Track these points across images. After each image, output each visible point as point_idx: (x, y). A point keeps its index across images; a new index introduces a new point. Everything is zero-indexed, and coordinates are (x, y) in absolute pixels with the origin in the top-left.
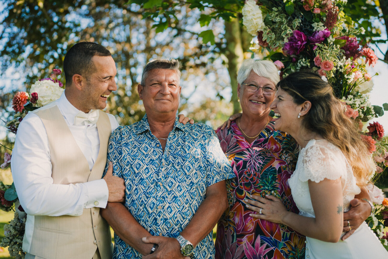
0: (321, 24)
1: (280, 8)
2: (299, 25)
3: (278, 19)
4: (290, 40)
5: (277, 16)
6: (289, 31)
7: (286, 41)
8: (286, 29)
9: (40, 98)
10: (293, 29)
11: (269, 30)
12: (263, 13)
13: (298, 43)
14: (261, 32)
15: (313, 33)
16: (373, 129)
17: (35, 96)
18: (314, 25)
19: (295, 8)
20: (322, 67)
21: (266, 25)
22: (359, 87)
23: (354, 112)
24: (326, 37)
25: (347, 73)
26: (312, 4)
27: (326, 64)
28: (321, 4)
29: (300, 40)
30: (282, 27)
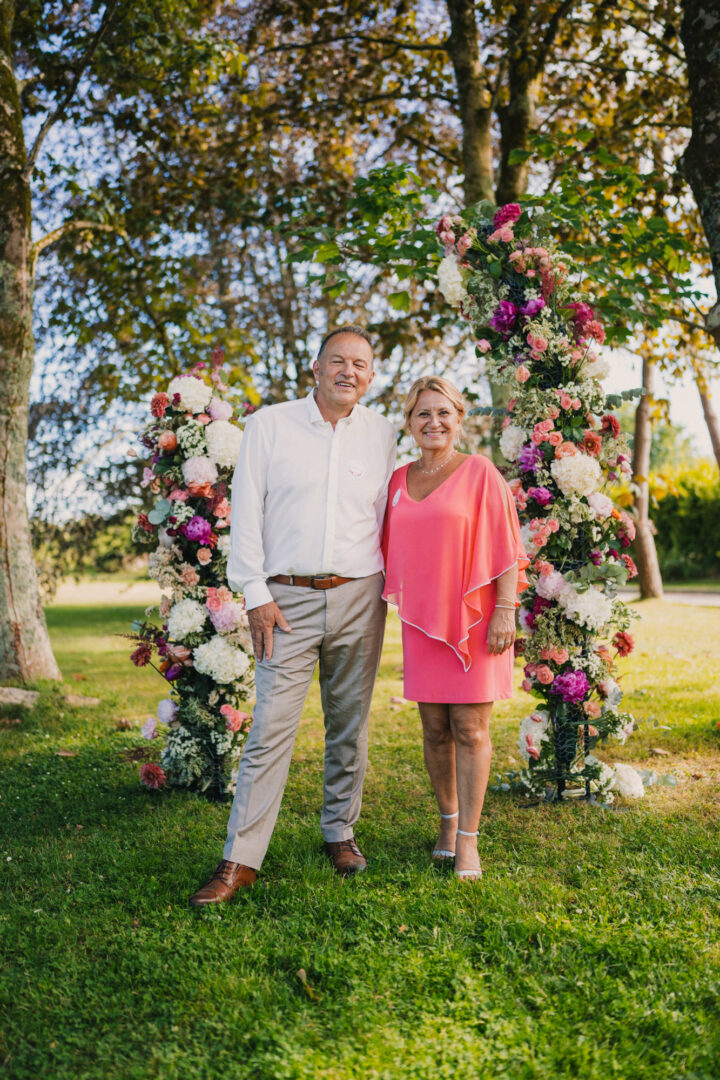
0: (534, 291)
1: (485, 271)
2: (507, 293)
3: (482, 285)
4: (497, 313)
5: (482, 280)
6: (495, 303)
7: (490, 315)
8: (491, 300)
9: (183, 399)
10: (499, 299)
11: (470, 301)
12: (465, 277)
13: (505, 317)
14: (461, 303)
15: (525, 303)
16: (607, 424)
17: (177, 397)
18: (526, 292)
19: (504, 269)
20: (534, 347)
21: (469, 293)
22: (587, 371)
23: (572, 402)
24: (539, 308)
25: (562, 354)
26: (524, 265)
27: (538, 343)
28: (537, 264)
29: (507, 314)
30: (487, 297)
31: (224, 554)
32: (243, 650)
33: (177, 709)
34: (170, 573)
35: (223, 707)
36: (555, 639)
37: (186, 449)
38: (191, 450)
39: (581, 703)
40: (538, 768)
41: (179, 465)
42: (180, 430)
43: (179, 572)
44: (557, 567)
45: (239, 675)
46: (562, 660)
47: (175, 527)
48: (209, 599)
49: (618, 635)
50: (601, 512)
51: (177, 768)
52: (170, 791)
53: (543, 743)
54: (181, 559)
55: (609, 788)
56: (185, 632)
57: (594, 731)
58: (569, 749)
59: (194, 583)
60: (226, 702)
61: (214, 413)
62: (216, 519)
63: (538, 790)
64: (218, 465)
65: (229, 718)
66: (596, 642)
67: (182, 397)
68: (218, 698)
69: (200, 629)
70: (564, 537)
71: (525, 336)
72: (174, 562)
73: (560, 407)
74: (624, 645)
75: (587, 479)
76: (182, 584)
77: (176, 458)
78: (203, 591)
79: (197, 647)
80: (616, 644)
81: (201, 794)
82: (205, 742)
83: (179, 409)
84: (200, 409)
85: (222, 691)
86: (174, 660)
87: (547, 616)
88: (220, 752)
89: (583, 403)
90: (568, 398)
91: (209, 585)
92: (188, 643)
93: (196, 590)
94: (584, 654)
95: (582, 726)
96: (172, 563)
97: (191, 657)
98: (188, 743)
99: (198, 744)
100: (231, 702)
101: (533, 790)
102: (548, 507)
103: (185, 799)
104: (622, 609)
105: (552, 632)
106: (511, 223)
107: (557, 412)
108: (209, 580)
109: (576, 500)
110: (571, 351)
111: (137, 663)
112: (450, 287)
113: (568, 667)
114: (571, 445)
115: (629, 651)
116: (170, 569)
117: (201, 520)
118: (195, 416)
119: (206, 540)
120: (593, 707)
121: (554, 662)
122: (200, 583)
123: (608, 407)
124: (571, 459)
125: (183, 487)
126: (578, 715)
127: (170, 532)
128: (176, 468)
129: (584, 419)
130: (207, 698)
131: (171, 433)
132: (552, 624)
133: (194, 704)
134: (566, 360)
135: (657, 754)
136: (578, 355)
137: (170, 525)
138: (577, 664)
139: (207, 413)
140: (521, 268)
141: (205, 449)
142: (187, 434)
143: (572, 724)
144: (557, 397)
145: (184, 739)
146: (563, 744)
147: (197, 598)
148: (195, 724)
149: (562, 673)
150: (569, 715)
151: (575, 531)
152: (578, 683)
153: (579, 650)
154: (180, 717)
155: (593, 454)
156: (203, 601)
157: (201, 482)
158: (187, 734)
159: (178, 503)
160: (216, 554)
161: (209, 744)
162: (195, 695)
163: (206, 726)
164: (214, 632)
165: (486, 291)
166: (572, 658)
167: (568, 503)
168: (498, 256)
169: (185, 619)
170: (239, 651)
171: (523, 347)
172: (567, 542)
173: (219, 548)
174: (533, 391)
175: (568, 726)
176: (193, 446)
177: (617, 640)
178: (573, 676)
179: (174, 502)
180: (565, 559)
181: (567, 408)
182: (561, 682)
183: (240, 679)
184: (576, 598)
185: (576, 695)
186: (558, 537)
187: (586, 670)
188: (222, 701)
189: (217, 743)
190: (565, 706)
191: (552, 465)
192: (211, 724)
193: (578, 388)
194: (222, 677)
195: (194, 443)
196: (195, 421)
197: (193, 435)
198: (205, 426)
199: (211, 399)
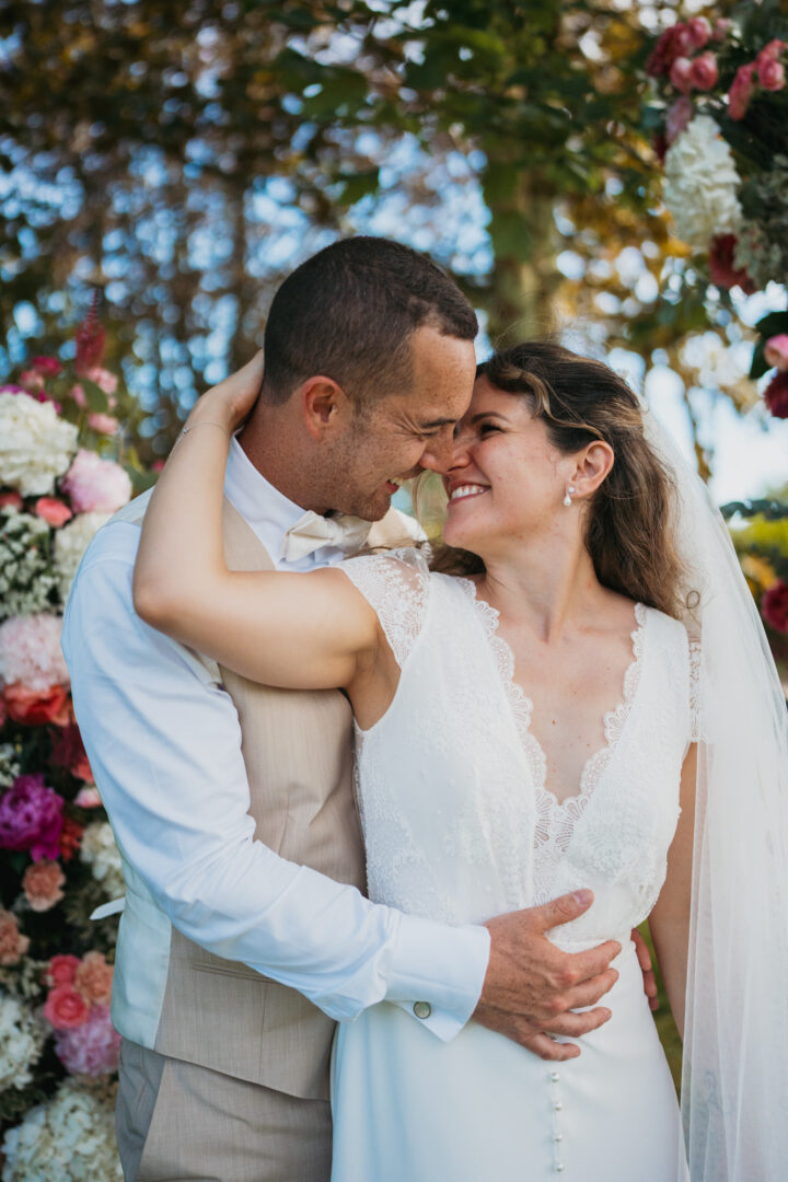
11: (758, 233)
14: (729, 240)
21: (748, 212)
38: (13, 597)
48: (52, 998)
59: (12, 957)
61: (80, 494)
62: (78, 784)
69: (24, 1078)
78: (39, 974)
79: (14, 1126)
84: (42, 485)
91: (54, 955)
93: (20, 972)
108: (57, 943)
112: (708, 195)
117: (35, 791)
118: (29, 504)
119: (48, 843)
122: (33, 953)
139: (63, 493)
141: (54, 596)
147: (19, 994)
156: (37, 999)
157: (41, 686)
160: (78, 873)
164: (64, 1080)
173: (86, 856)
176: (19, 588)
195: (23, 579)
196: (27, 518)
197: (20, 558)
198: (53, 531)
199: (73, 456)
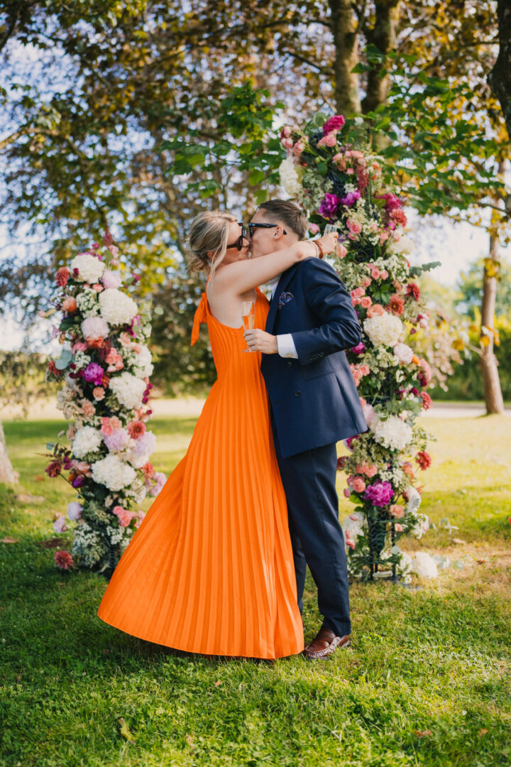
0: (351, 185)
1: (315, 170)
2: (331, 187)
3: (313, 181)
4: (324, 203)
5: (313, 177)
6: (322, 195)
7: (318, 205)
8: (319, 192)
9: (81, 273)
10: (325, 192)
11: (303, 193)
12: (300, 174)
13: (329, 207)
14: (297, 195)
15: (345, 195)
16: (410, 290)
17: (76, 271)
18: (346, 186)
19: (329, 168)
20: (351, 229)
21: (304, 187)
22: (393, 248)
23: (380, 273)
24: (355, 199)
25: (372, 235)
26: (344, 165)
27: (354, 227)
28: (355, 164)
29: (331, 203)
30: (316, 190)
31: (114, 392)
32: (130, 465)
33: (82, 509)
34: (73, 408)
35: (116, 508)
36: (366, 457)
37: (84, 312)
38: (88, 312)
39: (389, 506)
40: (355, 555)
41: (79, 323)
42: (79, 296)
43: (80, 406)
44: (369, 401)
45: (127, 484)
46: (372, 474)
47: (75, 372)
48: (103, 427)
49: (420, 454)
50: (404, 359)
51: (82, 554)
52: (78, 571)
53: (359, 537)
54: (81, 395)
55: (408, 571)
56: (85, 451)
57: (398, 527)
58: (379, 542)
59: (91, 414)
60: (119, 504)
61: (106, 283)
62: (108, 365)
63: (356, 572)
64: (109, 324)
65: (120, 517)
66: (402, 459)
67: (80, 271)
68: (111, 501)
69: (96, 450)
70: (374, 379)
71: (345, 221)
72: (76, 398)
73: (371, 277)
74: (424, 461)
75: (391, 333)
76: (81, 415)
77: (76, 319)
78: (99, 420)
79: (94, 462)
80: (418, 461)
81: (100, 574)
82: (103, 534)
83: (78, 281)
84: (94, 280)
85: (115, 496)
86: (78, 472)
87: (361, 440)
88: (114, 542)
89: (390, 273)
90: (377, 270)
91: (103, 416)
92: (87, 460)
93: (93, 420)
94: (390, 468)
95: (390, 524)
96: (74, 399)
97: (90, 471)
98: (89, 535)
99: (99, 536)
100: (122, 504)
101: (352, 572)
102: (361, 356)
103: (87, 578)
104: (422, 433)
105: (364, 452)
106: (336, 131)
107: (369, 281)
108: (104, 412)
109: (382, 350)
110: (379, 233)
111: (50, 475)
112: (288, 182)
113: (377, 479)
114: (379, 307)
115: (428, 465)
116: (73, 404)
117: (95, 366)
118: (91, 286)
119: (100, 381)
120: (397, 509)
121: (366, 475)
122: (97, 414)
123: (411, 276)
124: (379, 318)
125: (83, 341)
126: (386, 515)
127: (72, 375)
128: (77, 326)
129: (392, 286)
130: (104, 501)
131: (72, 299)
132: (365, 446)
133: (93, 505)
134: (375, 241)
135: (455, 544)
136: (385, 236)
137: (71, 370)
138: (385, 477)
139: (101, 283)
140: (342, 168)
141: (99, 312)
142: (84, 299)
143: (382, 522)
144: (369, 270)
145: (86, 533)
146: (374, 537)
147: (94, 426)
148: (95, 521)
149: (372, 484)
150: (379, 516)
151: (383, 374)
152: (384, 491)
153: (386, 466)
154: (85, 516)
155: (397, 313)
156: (99, 427)
157: (95, 337)
158: (89, 529)
159: (78, 353)
160: (108, 392)
161: (106, 536)
162: (95, 499)
163: (104, 522)
164: (107, 452)
165: (316, 185)
166: (380, 472)
167: (376, 353)
168: (325, 158)
169: (85, 441)
170: (128, 466)
171: (344, 229)
172: (376, 382)
173: (110, 387)
174: (350, 264)
175: (377, 524)
176: (89, 309)
177: (418, 457)
178: (380, 486)
179: (76, 352)
180: (376, 395)
181: (376, 278)
182: (371, 491)
183: (129, 487)
184: (382, 426)
185: (382, 501)
186: (370, 378)
187: (391, 481)
188: (116, 503)
189: (111, 535)
190: (375, 509)
191: (364, 323)
192: (107, 521)
193: (386, 262)
194: (113, 486)
195: (90, 306)
196: (90, 290)
197: (89, 301)
198: (98, 294)
199: (104, 272)
